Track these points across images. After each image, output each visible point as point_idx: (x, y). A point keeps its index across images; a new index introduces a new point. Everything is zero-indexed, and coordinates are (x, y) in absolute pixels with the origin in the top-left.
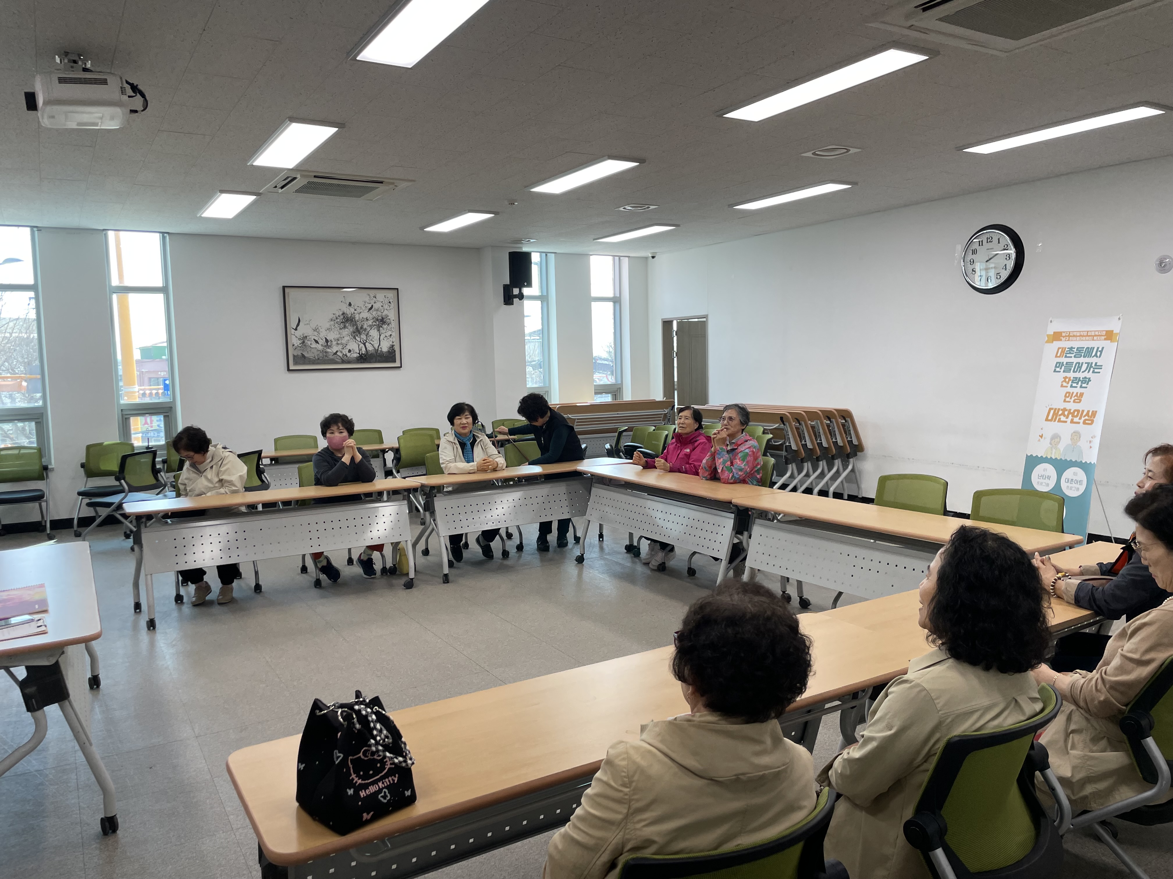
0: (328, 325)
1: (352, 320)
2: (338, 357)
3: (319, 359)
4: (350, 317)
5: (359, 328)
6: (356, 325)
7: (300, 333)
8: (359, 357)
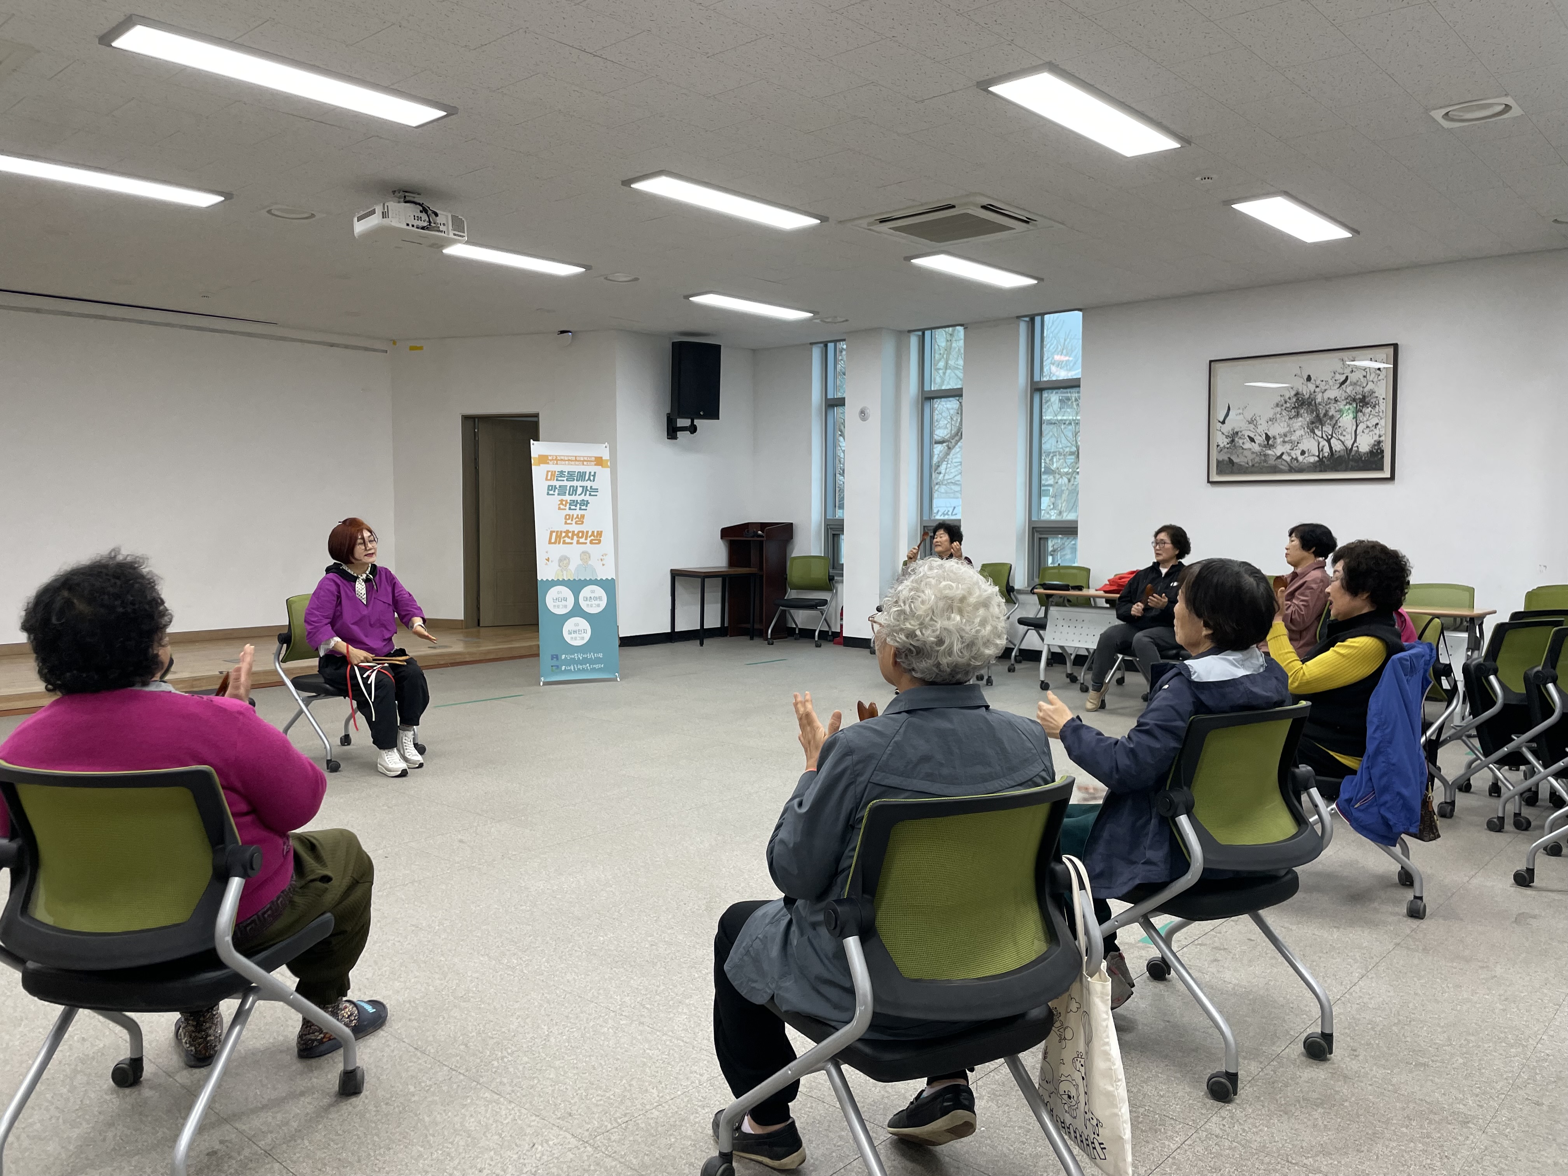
0: (1271, 415)
1: (1310, 404)
2: (1284, 463)
3: (1253, 466)
4: (1309, 398)
5: (1322, 415)
6: (1317, 410)
7: (1227, 428)
8: (1318, 461)
